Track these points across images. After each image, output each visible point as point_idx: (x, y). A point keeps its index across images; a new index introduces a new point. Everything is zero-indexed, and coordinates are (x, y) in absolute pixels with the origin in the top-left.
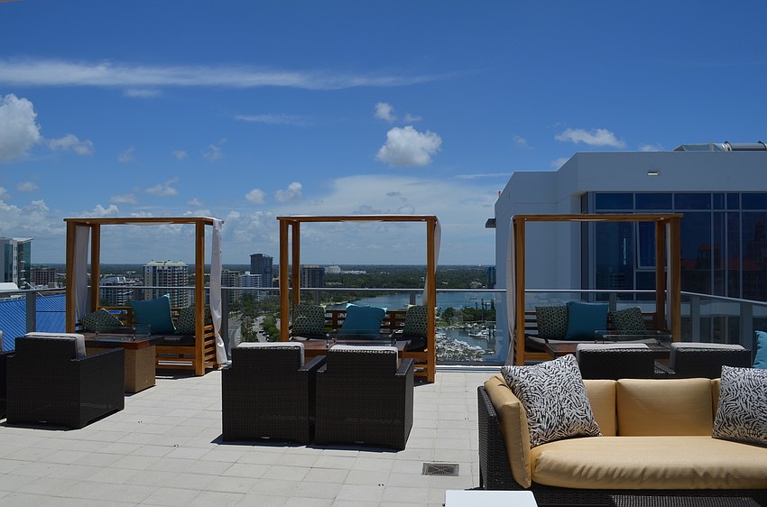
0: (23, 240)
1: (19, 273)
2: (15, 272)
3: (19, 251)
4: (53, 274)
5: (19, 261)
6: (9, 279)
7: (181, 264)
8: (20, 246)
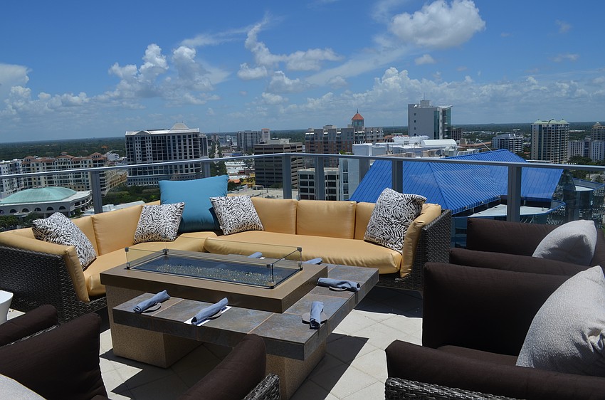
0: (446, 107)
1: (443, 132)
2: (441, 131)
3: (443, 116)
4: (460, 132)
5: (443, 123)
6: (437, 137)
7: (563, 122)
8: (444, 112)
